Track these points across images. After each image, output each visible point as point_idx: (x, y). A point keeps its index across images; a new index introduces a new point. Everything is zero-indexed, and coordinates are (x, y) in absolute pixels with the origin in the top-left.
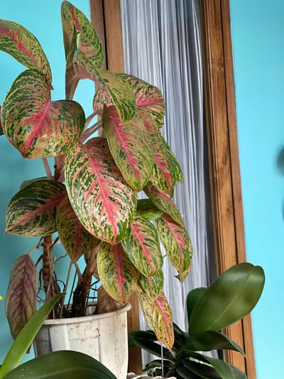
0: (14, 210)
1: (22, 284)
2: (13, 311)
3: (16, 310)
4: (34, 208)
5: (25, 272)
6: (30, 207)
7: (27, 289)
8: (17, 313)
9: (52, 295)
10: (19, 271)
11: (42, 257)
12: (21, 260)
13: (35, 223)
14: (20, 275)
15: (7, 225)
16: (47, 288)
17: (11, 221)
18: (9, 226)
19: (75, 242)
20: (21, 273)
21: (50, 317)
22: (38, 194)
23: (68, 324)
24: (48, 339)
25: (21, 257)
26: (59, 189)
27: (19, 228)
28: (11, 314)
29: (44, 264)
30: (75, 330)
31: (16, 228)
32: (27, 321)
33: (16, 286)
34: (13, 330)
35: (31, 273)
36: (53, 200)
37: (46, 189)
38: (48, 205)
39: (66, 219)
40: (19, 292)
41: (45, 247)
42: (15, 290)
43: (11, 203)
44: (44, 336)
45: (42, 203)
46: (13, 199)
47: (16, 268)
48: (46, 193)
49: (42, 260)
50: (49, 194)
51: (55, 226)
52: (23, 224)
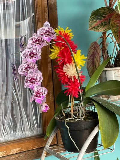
0: (92, 20)
1: (94, 54)
2: (89, 65)
3: (91, 65)
4: (101, 19)
5: (95, 49)
6: (99, 19)
7: (96, 56)
8: (91, 66)
9: (106, 59)
10: (92, 49)
11: (102, 42)
12: (93, 44)
13: (101, 26)
14: (92, 51)
15: (89, 26)
16: (104, 56)
17: (91, 25)
18: (90, 27)
19: (118, 34)
20: (93, 49)
21: (106, 67)
22: (102, 13)
23: (114, 70)
24: (105, 76)
25: (93, 43)
26: (111, 11)
27: (94, 28)
28: (89, 67)
29: (102, 46)
30: (117, 72)
31: (93, 28)
32: (96, 69)
33: (90, 55)
34: (90, 73)
35: (97, 49)
36: (109, 16)
37: (106, 11)
38: (106, 18)
39: (115, 24)
40: (92, 57)
41: (103, 38)
42: (90, 56)
43: (91, 17)
44: (104, 75)
45: (104, 17)
46: (92, 16)
47: (91, 48)
48: (106, 13)
49: (102, 44)
50: (107, 13)
51: (110, 27)
52: (96, 26)
